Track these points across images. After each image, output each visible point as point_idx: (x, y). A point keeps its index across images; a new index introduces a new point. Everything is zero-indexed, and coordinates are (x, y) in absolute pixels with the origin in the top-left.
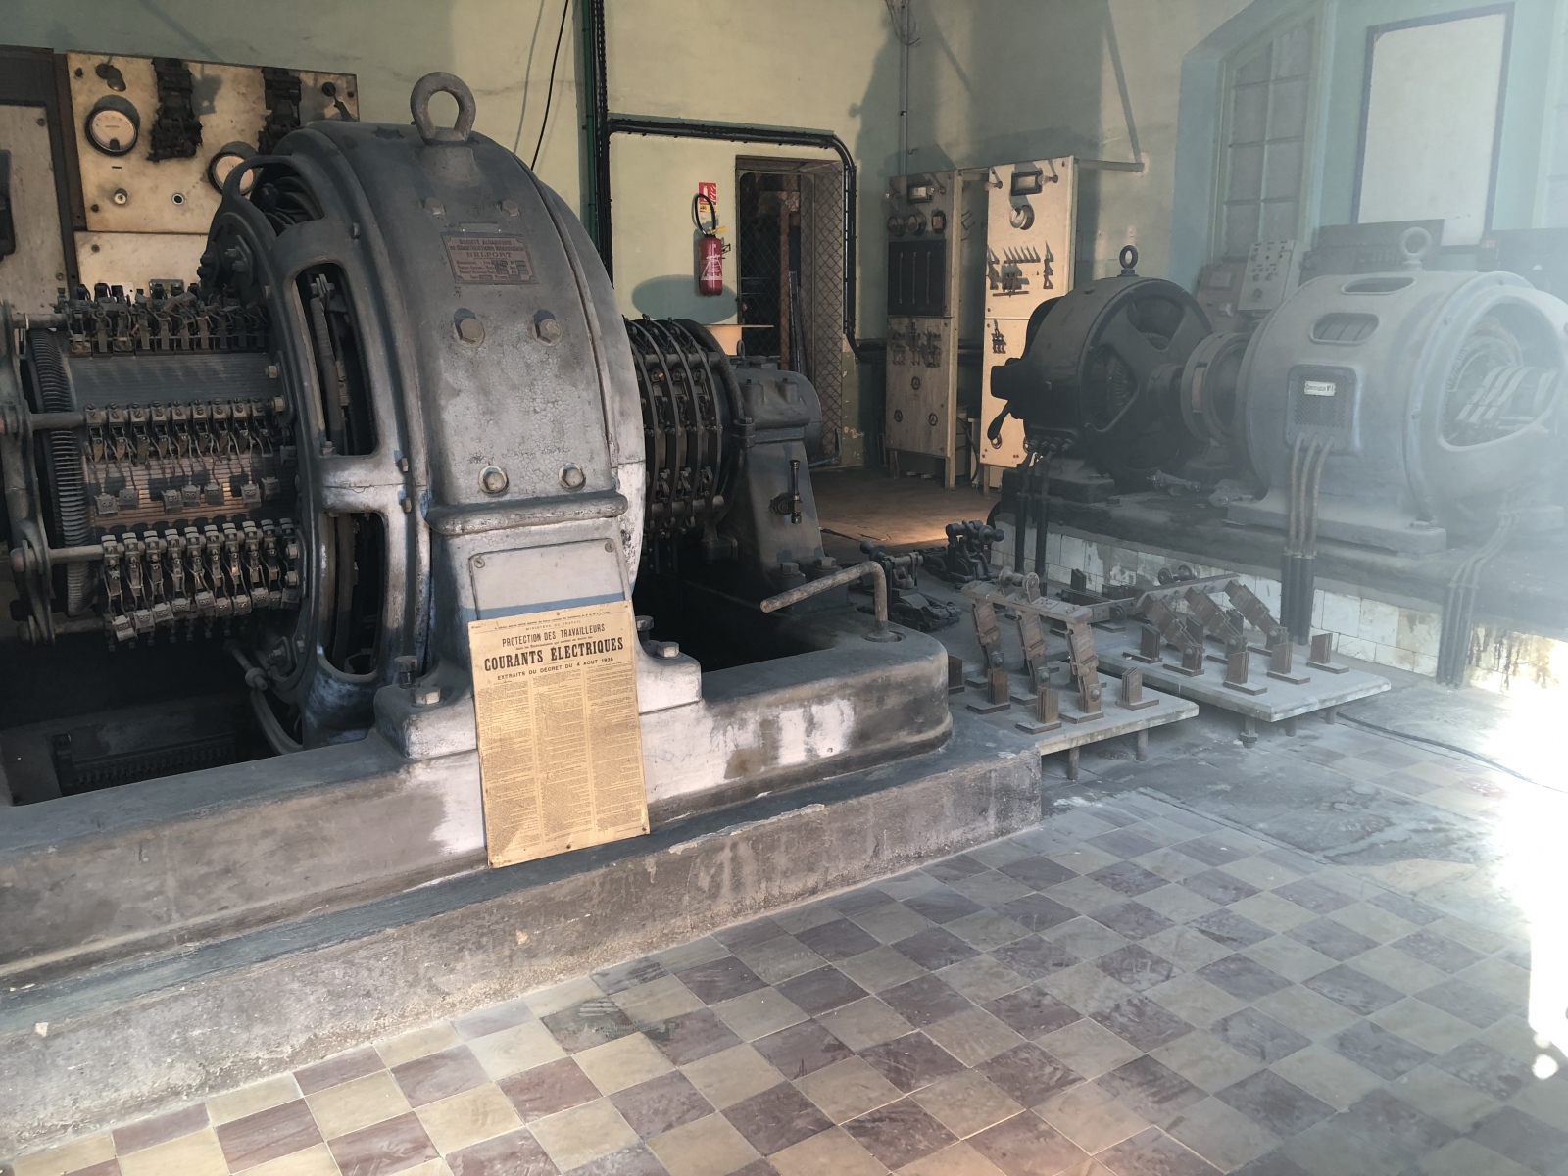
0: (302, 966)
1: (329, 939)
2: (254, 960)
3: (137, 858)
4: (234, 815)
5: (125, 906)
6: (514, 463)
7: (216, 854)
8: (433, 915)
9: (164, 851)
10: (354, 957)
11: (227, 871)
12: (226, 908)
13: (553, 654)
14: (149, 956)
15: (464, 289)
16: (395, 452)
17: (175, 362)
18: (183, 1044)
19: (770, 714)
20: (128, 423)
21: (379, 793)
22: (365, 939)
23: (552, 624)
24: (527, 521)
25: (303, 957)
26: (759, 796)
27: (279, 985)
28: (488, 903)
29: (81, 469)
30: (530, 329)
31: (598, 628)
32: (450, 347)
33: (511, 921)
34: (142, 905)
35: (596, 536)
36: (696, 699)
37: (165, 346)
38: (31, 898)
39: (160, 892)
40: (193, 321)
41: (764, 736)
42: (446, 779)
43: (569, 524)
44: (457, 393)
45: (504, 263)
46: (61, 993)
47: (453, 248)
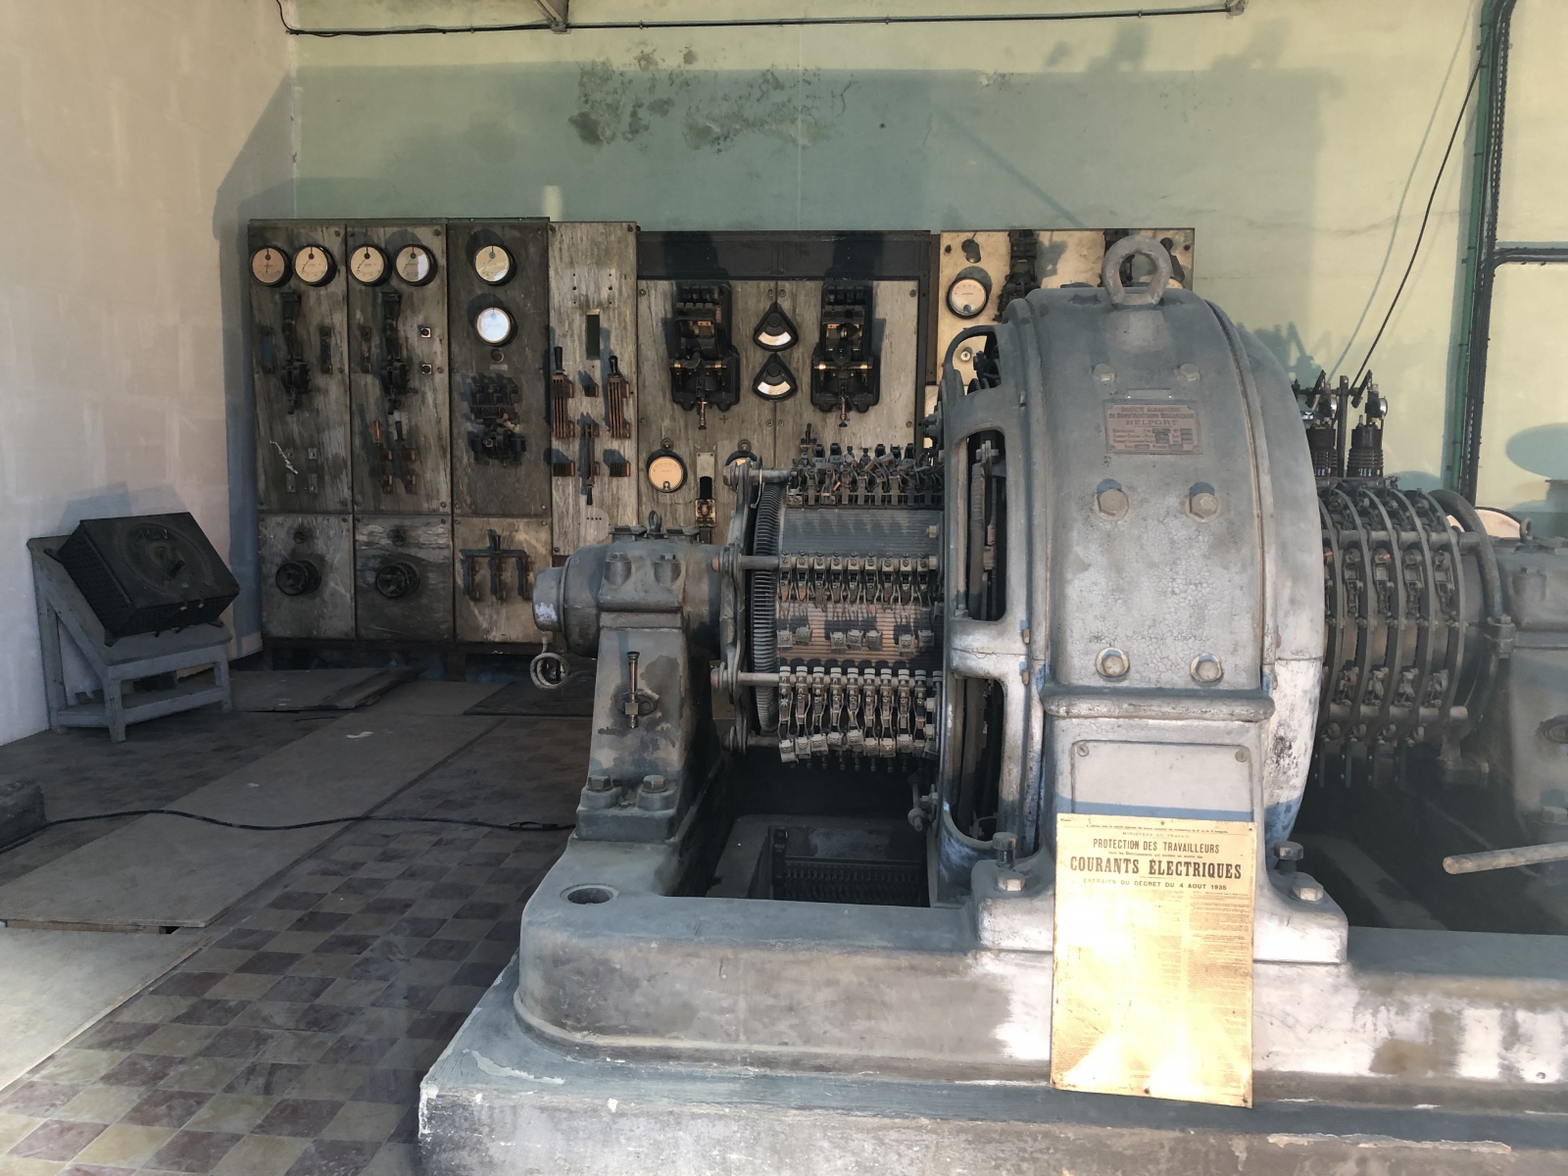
0: (833, 1127)
1: (863, 1109)
2: (793, 1105)
3: (718, 973)
4: (803, 956)
5: (703, 1014)
6: (1138, 647)
7: (784, 988)
8: (972, 1120)
9: (740, 972)
10: (885, 1135)
11: (790, 1009)
12: (786, 1044)
13: (1151, 867)
14: (716, 1068)
15: (1115, 459)
16: (1022, 621)
17: (867, 516)
18: (722, 1163)
19: (1449, 1006)
20: (812, 570)
21: (942, 972)
22: (897, 1120)
23: (1154, 833)
24: (1142, 713)
25: (836, 1118)
26: (1421, 1106)
27: (810, 1138)
28: (1033, 1127)
29: (774, 606)
30: (1182, 504)
31: (1212, 848)
32: (1086, 519)
33: (1058, 1156)
34: (716, 1017)
35: (1227, 741)
36: (1337, 961)
37: (861, 501)
38: (632, 984)
39: (732, 1010)
40: (885, 479)
41: (1435, 1031)
42: (1014, 976)
43: (1195, 723)
44: (1085, 567)
45: (1166, 432)
46: (640, 1077)
47: (1112, 416)
